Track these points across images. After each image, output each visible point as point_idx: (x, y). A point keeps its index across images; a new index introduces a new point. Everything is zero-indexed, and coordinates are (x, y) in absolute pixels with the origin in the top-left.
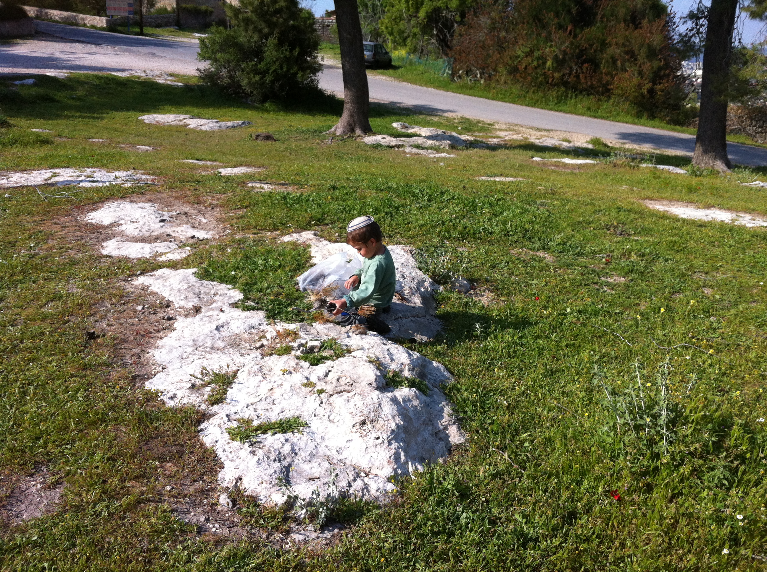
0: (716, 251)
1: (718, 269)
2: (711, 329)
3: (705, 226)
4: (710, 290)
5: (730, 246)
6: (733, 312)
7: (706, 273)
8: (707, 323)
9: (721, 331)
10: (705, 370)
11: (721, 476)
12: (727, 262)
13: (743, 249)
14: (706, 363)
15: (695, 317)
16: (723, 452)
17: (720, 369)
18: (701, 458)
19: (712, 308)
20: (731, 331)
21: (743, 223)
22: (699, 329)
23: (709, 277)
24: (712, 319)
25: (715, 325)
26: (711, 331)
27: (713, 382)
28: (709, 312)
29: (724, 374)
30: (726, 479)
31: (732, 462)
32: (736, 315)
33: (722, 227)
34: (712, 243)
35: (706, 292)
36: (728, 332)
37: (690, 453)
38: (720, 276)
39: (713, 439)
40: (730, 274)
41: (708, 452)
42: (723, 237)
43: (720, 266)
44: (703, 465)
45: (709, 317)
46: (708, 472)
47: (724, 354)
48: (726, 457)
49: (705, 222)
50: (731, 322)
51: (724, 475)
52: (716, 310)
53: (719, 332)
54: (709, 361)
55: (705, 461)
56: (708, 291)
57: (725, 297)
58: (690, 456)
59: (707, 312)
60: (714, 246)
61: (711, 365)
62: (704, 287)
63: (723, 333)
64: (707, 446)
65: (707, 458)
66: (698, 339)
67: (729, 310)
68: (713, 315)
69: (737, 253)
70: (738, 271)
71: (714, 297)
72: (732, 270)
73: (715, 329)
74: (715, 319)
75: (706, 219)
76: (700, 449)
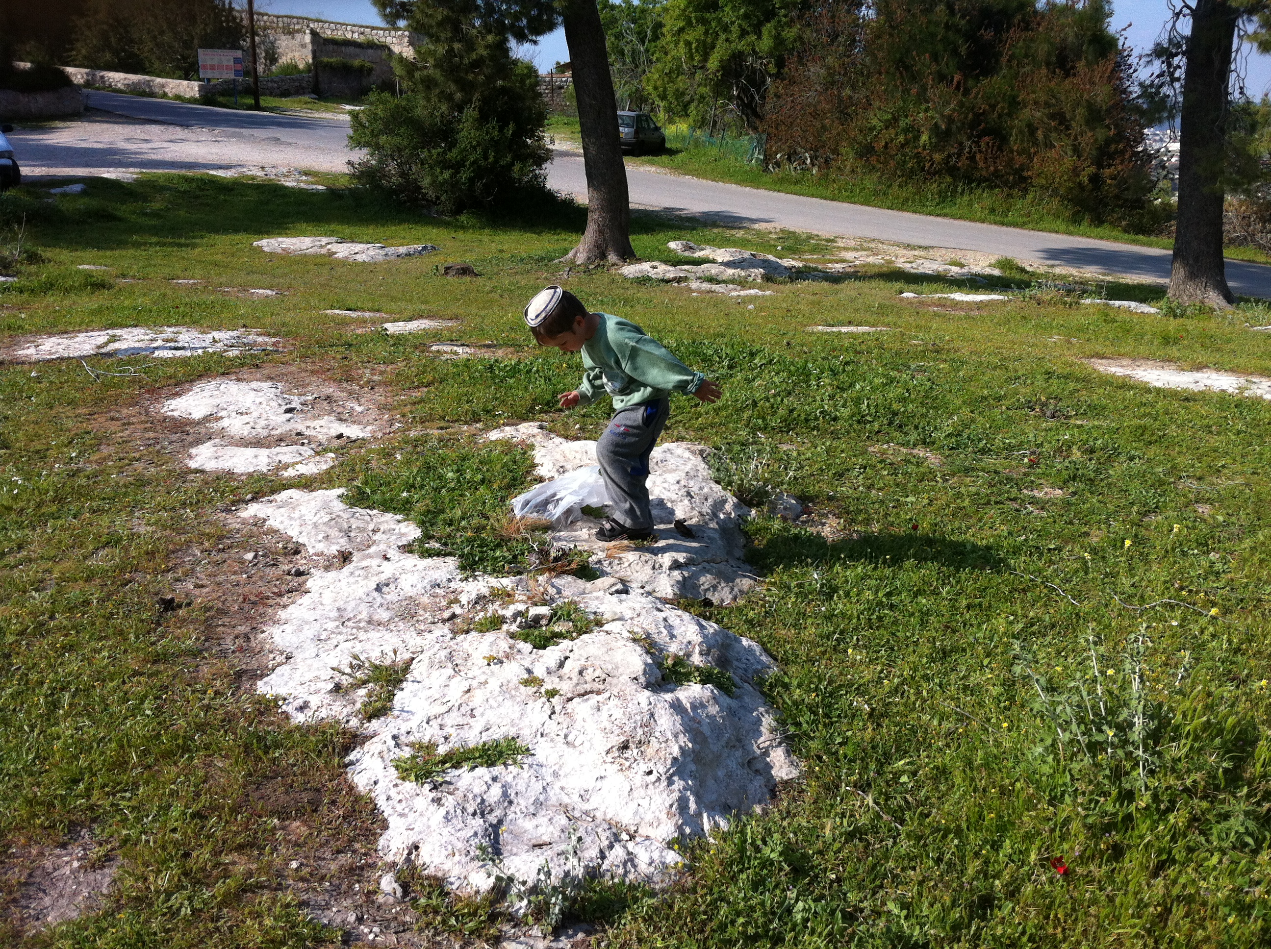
0: (1215, 441)
1: (1219, 471)
2: (1212, 573)
3: (1195, 400)
4: (1208, 506)
5: (1239, 433)
6: (1247, 543)
7: (1200, 479)
8: (1205, 564)
9: (1229, 576)
10: (1204, 644)
11: (1242, 830)
12: (1235, 460)
13: (1260, 436)
14: (1206, 632)
15: (1184, 554)
16: (1243, 786)
17: (1230, 641)
18: (1204, 798)
19: (1213, 537)
20: (1246, 577)
21: (1259, 392)
22: (1192, 574)
23: (1204, 486)
24: (1213, 556)
25: (1219, 566)
26: (1212, 578)
27: (1219, 664)
28: (1207, 545)
29: (1237, 651)
30: (1251, 835)
31: (1258, 804)
32: (1253, 549)
33: (1223, 400)
34: (1208, 429)
35: (1200, 510)
36: (1240, 577)
37: (1186, 790)
38: (1223, 483)
39: (1225, 765)
40: (1239, 480)
41: (1217, 788)
42: (1226, 417)
43: (1223, 466)
44: (1209, 810)
45: (1207, 553)
46: (1218, 822)
47: (1235, 615)
48: (1249, 796)
49: (1195, 394)
50: (1245, 560)
51: (1247, 828)
52: (1219, 542)
53: (1225, 578)
54: (1211, 629)
55: (1212, 802)
56: (1204, 509)
57: (1234, 519)
58: (1185, 795)
59: (1204, 545)
60: (1211, 432)
61: (1214, 636)
62: (1197, 502)
63: (1232, 580)
64: (1215, 777)
65: (1215, 797)
66: (1190, 591)
67: (1240, 540)
68: (1213, 549)
69: (1250, 444)
70: (1254, 473)
71: (1214, 518)
72: (1243, 473)
73: (1218, 573)
74: (1218, 556)
75: (1196, 388)
76: (1203, 783)
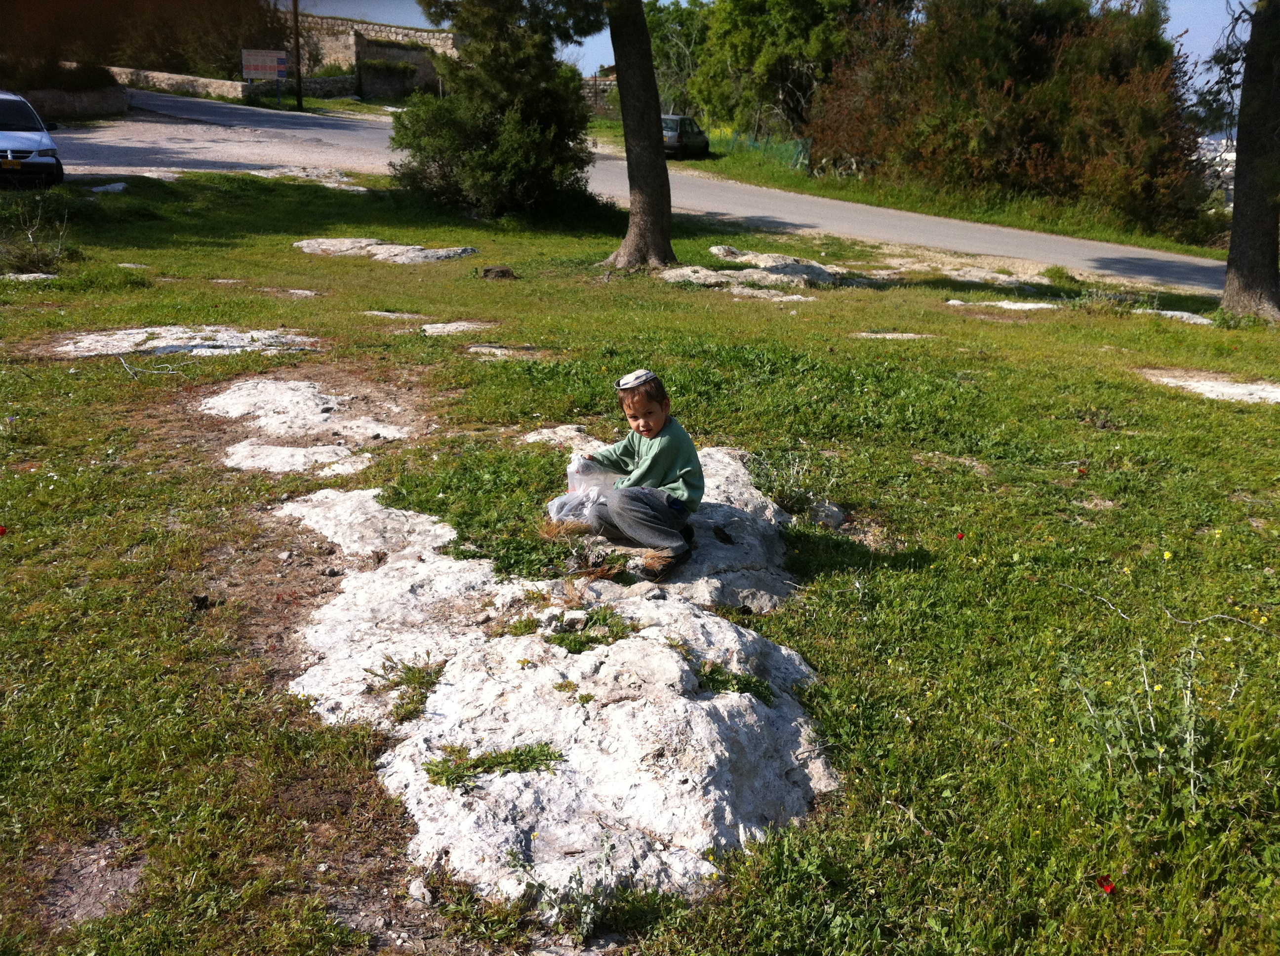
0: (1270, 454)
1: (1274, 485)
2: (1266, 588)
3: (1250, 412)
4: (1262, 521)
7: (1254, 492)
8: (1259, 579)
10: (1257, 661)
14: (1260, 649)
15: (1238, 568)
18: (1258, 817)
19: (1267, 552)
22: (1246, 589)
23: (1258, 499)
24: (1267, 571)
25: (1273, 582)
26: (1267, 593)
27: (1273, 681)
28: (1261, 560)
33: (1278, 413)
34: (1263, 442)
35: (1254, 524)
37: (1239, 809)
38: (1277, 497)
41: (1271, 807)
44: (1262, 830)
45: (1262, 567)
46: (1272, 843)
49: (1250, 406)
52: (1274, 557)
55: (1265, 822)
56: (1258, 524)
58: (1238, 815)
59: (1258, 560)
60: (1265, 445)
61: (1268, 653)
62: (1251, 516)
64: (1269, 797)
65: (1269, 817)
66: (1244, 607)
68: (1268, 565)
71: (1267, 532)
73: (1272, 588)
74: (1272, 571)
75: (1250, 400)
76: (1256, 802)
